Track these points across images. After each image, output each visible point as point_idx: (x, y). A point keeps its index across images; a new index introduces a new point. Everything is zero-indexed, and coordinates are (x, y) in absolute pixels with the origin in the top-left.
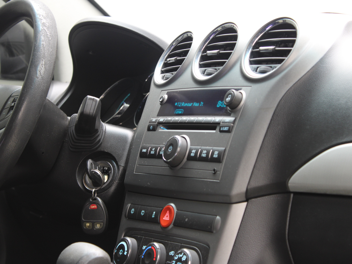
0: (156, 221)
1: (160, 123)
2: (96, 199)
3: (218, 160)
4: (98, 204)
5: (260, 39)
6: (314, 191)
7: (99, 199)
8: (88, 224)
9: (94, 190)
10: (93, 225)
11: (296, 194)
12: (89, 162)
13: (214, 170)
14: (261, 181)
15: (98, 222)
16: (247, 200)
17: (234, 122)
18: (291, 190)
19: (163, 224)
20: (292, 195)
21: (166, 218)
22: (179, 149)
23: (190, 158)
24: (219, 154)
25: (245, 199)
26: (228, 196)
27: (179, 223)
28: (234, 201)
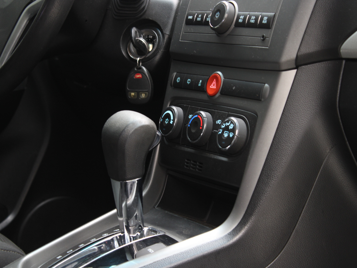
0: (203, 90)
2: (141, 68)
3: (268, 26)
4: (142, 73)
7: (144, 68)
8: (133, 94)
9: (138, 59)
10: (138, 94)
11: (348, 60)
12: (134, 30)
13: (263, 36)
14: (312, 47)
15: (143, 92)
16: (297, 67)
18: (344, 56)
19: (210, 92)
20: (344, 62)
21: (213, 86)
22: (226, 15)
23: (238, 25)
24: (268, 20)
25: (295, 66)
26: (277, 63)
27: (226, 91)
28: (283, 68)
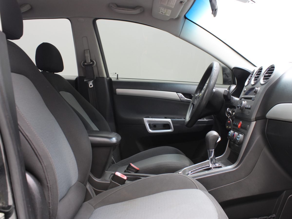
0: (237, 126)
1: (243, 97)
2: (230, 120)
3: (250, 109)
4: (230, 121)
5: (267, 72)
6: (271, 118)
7: (231, 120)
8: (227, 127)
9: (229, 117)
10: (229, 127)
11: (269, 119)
12: (228, 109)
13: (249, 111)
14: (259, 115)
15: (230, 126)
16: (256, 121)
17: (255, 97)
18: (267, 118)
19: (239, 127)
20: (268, 119)
21: (239, 125)
22: (242, 105)
23: (246, 108)
24: (250, 107)
25: (255, 120)
26: (250, 119)
27: (241, 127)
28: (252, 121)
